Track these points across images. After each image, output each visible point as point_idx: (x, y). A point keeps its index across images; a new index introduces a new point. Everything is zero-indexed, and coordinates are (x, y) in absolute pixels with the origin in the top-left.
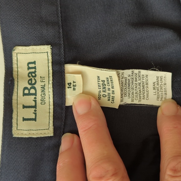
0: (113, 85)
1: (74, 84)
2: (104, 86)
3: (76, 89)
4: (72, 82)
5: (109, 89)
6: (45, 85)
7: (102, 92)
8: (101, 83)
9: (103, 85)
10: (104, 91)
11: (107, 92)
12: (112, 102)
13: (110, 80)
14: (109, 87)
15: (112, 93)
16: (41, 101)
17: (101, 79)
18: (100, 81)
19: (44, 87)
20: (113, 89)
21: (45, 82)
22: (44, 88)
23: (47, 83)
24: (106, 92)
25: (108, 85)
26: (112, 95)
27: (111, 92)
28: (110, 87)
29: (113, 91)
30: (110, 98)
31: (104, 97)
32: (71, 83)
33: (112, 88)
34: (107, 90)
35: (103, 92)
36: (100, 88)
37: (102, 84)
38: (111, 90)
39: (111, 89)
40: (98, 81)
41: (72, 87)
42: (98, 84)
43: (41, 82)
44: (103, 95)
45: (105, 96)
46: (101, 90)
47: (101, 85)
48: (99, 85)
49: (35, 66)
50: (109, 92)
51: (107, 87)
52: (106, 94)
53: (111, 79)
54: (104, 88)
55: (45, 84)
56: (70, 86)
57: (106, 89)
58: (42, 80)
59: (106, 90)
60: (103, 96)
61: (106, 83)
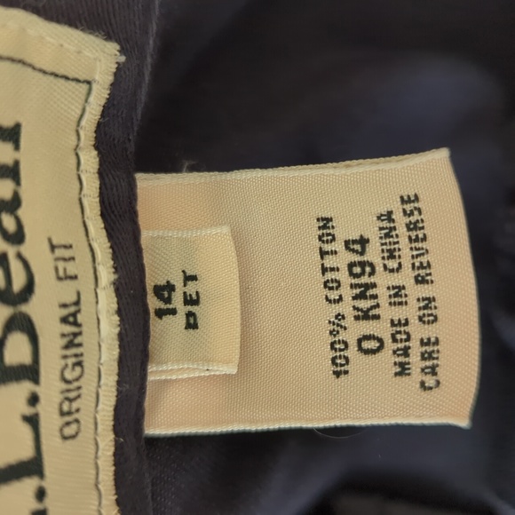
0: (424, 259)
1: (192, 288)
2: (365, 280)
3: (200, 322)
4: (178, 281)
5: (398, 291)
6: (77, 303)
7: (349, 321)
8: (343, 258)
9: (357, 270)
10: (365, 315)
11: (387, 312)
12: (423, 384)
13: (401, 230)
14: (396, 280)
15: (420, 319)
16: (62, 414)
17: (345, 230)
18: (338, 246)
19: (74, 315)
20: (425, 291)
21: (75, 277)
22: (76, 324)
23: (85, 284)
24: (377, 317)
25: (392, 264)
26: (418, 331)
27: (411, 311)
28: (406, 278)
29: (428, 302)
30: (406, 352)
31: (367, 352)
32: (170, 287)
33: (420, 280)
34: (384, 299)
35: (357, 318)
36: (341, 299)
37: (351, 266)
38: (412, 301)
39: (414, 292)
40: (323, 254)
41: (182, 310)
42: (324, 270)
43: (59, 279)
44: (360, 341)
45: (373, 345)
46: (346, 308)
47: (343, 276)
48: (329, 276)
49: (17, 163)
50: (398, 313)
51: (383, 281)
52: (382, 329)
53: (416, 217)
54: (364, 292)
55: (79, 294)
56: (168, 301)
57: (375, 297)
58: (61, 265)
59: (378, 306)
60: (360, 349)
61: (374, 254)
